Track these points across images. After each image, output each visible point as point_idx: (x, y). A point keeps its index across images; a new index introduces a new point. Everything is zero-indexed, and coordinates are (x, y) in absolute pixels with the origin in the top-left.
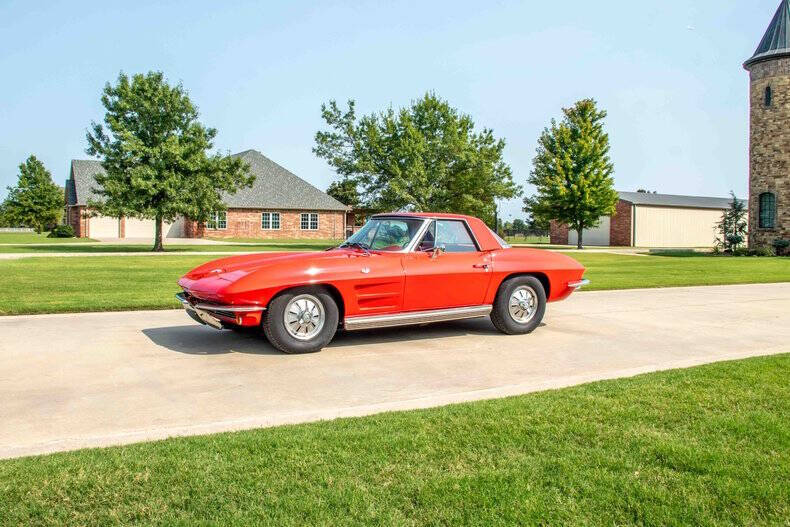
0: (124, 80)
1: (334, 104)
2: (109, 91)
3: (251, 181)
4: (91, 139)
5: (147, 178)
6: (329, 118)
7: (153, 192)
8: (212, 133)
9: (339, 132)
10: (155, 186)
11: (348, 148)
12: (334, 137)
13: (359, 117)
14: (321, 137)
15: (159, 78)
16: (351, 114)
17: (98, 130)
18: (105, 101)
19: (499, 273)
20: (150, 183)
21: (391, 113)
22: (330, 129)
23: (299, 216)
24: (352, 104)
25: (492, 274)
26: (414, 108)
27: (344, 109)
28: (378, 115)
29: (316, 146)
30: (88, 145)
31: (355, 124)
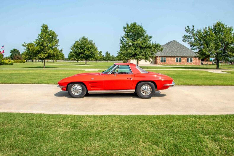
0: (128, 25)
1: (188, 27)
2: (124, 28)
3: (162, 50)
4: (121, 40)
5: (132, 50)
6: (187, 31)
7: (134, 53)
8: (151, 37)
9: (190, 35)
10: (134, 52)
11: (193, 39)
12: (189, 36)
13: (196, 30)
14: (185, 36)
15: (135, 24)
16: (193, 29)
17: (123, 38)
18: (125, 31)
19: (136, 81)
20: (132, 51)
21: (206, 28)
22: (188, 34)
23: (187, 59)
24: (193, 26)
25: (134, 81)
26: (214, 26)
27: (191, 28)
28: (202, 29)
29: (183, 39)
30: (120, 42)
31: (195, 32)
